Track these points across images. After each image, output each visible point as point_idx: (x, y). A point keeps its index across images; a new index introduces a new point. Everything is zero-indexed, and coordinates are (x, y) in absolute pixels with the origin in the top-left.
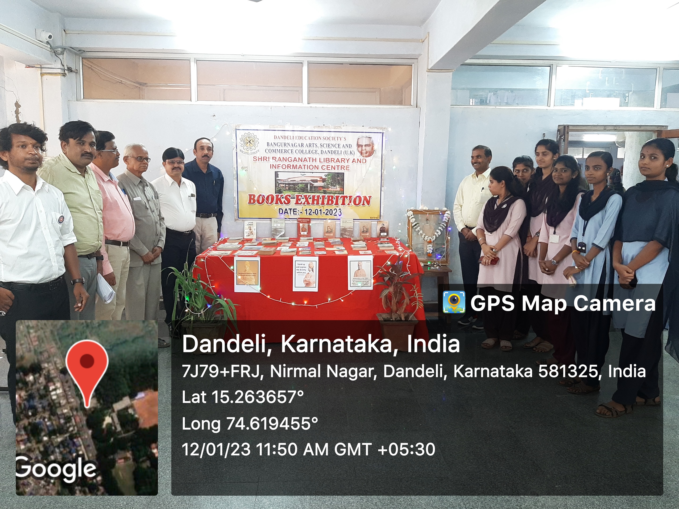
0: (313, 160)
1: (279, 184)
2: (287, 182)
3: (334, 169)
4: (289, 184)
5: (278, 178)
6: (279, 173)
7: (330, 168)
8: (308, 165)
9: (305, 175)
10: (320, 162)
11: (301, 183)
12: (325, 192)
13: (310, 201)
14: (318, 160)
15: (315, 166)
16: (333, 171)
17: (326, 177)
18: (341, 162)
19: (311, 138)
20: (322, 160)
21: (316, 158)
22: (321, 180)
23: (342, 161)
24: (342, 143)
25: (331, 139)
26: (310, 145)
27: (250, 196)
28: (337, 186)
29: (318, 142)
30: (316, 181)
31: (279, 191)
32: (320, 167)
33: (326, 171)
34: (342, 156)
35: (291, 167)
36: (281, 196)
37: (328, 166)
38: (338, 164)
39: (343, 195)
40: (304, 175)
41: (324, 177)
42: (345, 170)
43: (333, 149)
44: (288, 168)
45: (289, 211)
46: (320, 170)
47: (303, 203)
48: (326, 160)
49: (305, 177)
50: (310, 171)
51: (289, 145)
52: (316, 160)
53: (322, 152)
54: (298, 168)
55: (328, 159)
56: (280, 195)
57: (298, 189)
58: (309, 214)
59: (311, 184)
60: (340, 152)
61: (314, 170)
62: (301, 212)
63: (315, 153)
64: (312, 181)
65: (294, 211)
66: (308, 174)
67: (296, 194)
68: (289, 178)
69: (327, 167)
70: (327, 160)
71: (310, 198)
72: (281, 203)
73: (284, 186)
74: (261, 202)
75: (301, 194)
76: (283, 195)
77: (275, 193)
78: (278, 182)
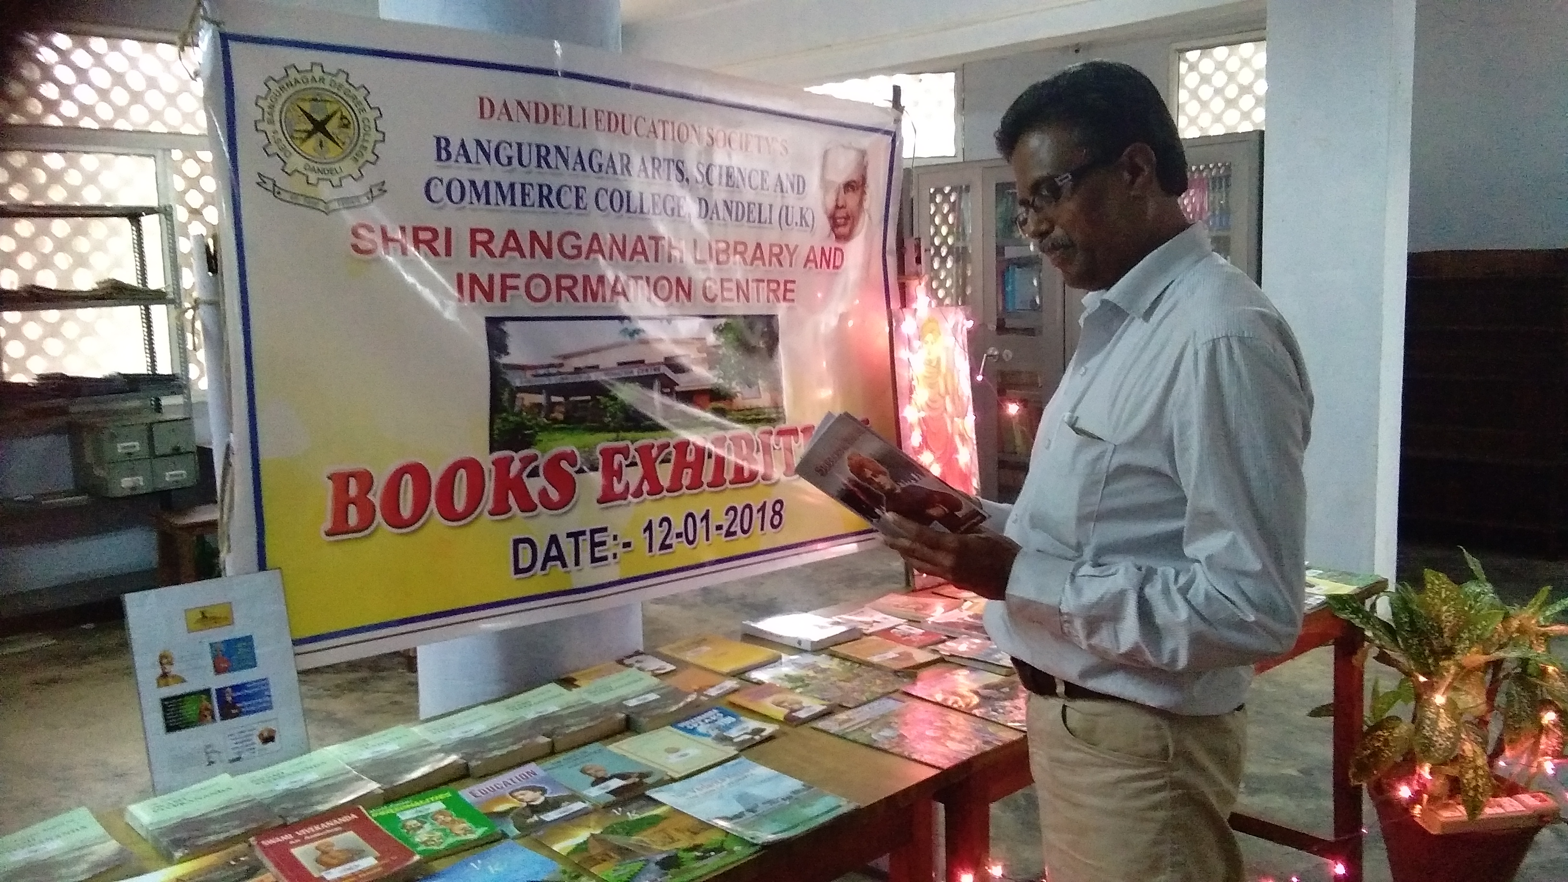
1: (512, 393)
2: (554, 380)
3: (746, 297)
4: (566, 390)
5: (504, 360)
6: (509, 327)
7: (733, 295)
8: (649, 278)
9: (642, 336)
10: (697, 261)
11: (624, 381)
13: (664, 474)
14: (688, 250)
15: (679, 282)
16: (743, 307)
17: (719, 338)
18: (770, 263)
19: (659, 128)
20: (704, 253)
21: (681, 241)
22: (706, 356)
23: (771, 255)
24: (776, 166)
25: (735, 141)
26: (656, 170)
27: (341, 480)
28: (760, 382)
29: (691, 156)
30: (684, 364)
31: (511, 436)
32: (697, 291)
33: (721, 308)
34: (774, 234)
36: (526, 462)
37: (726, 285)
38: (760, 271)
41: (712, 341)
42: (779, 302)
43: (746, 195)
44: (559, 299)
45: (568, 546)
47: (632, 489)
48: (718, 251)
49: (640, 342)
51: (566, 162)
53: (703, 209)
55: (725, 248)
56: (519, 456)
57: (613, 416)
58: (664, 546)
59: (665, 382)
60: (766, 214)
62: (627, 545)
63: (676, 212)
64: (670, 362)
65: (594, 545)
67: (603, 441)
68: (566, 357)
69: (722, 289)
71: (666, 461)
72: (527, 506)
73: (539, 405)
74: (406, 511)
75: (621, 444)
76: (535, 458)
77: (492, 450)
78: (507, 383)
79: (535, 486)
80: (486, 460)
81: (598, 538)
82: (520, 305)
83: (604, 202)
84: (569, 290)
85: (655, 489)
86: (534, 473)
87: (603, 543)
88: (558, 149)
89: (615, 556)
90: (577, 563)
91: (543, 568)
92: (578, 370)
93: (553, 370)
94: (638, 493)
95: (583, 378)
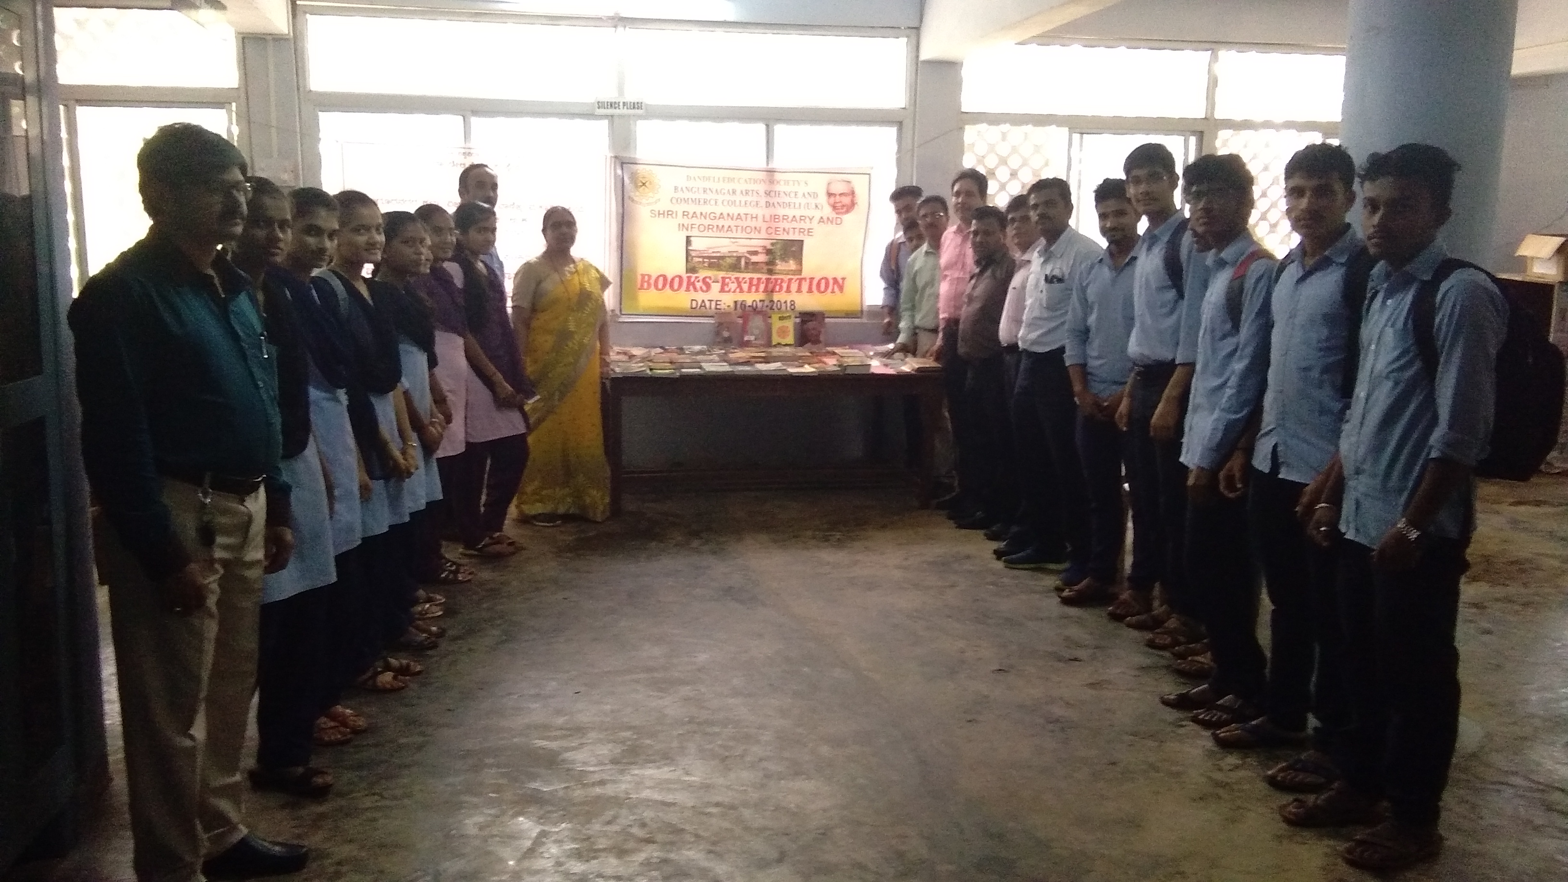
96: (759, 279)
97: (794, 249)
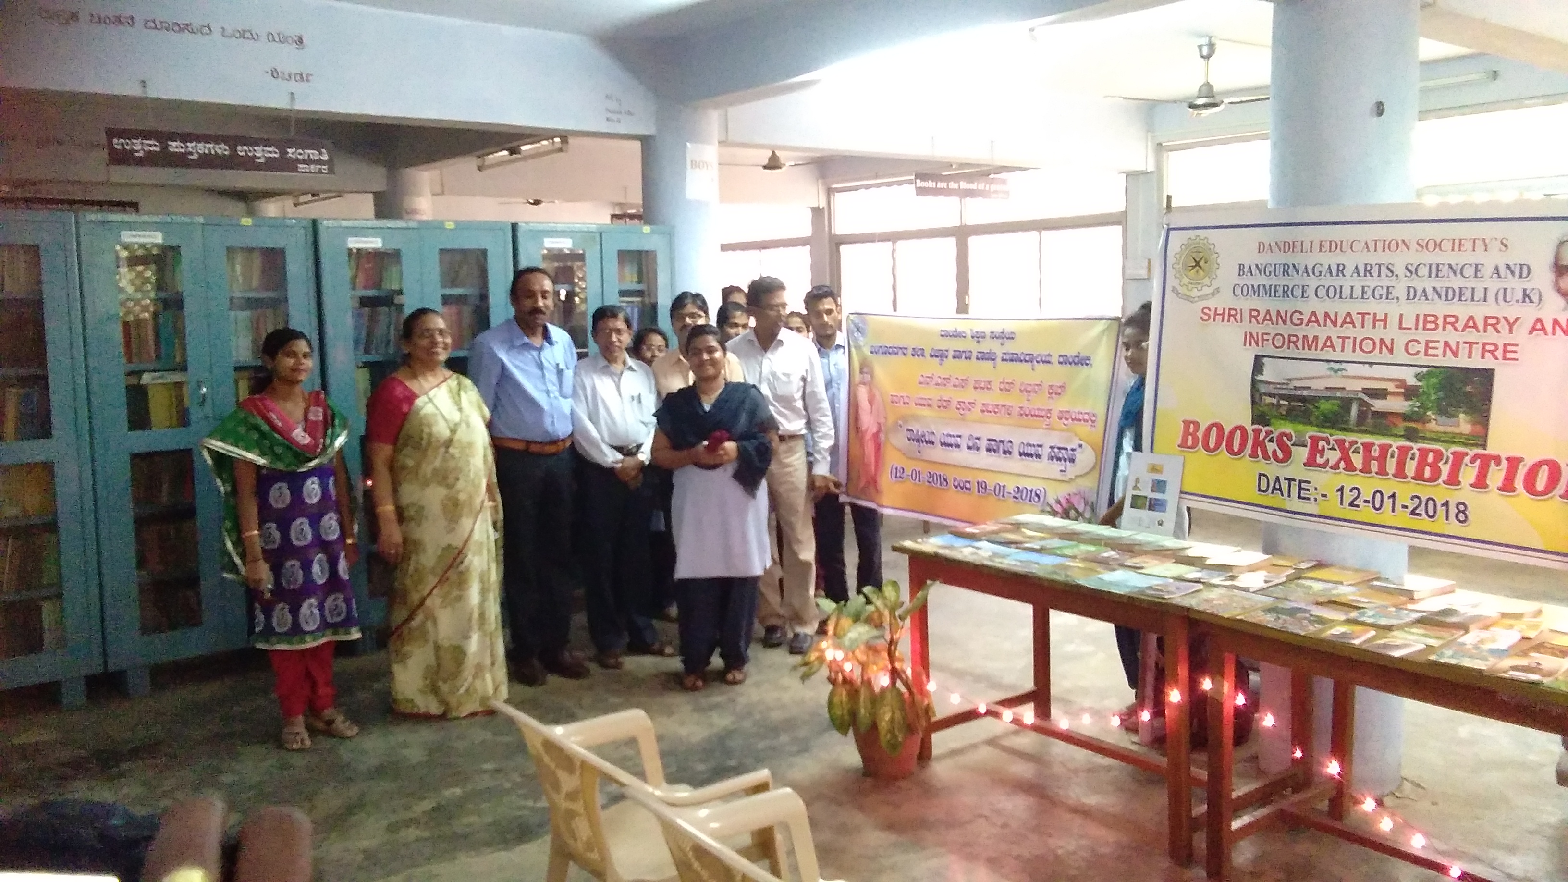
0: (1375, 320)
1: (1261, 394)
2: (1284, 392)
3: (1455, 354)
4: (1289, 398)
5: (1259, 377)
6: (1265, 360)
7: (1440, 352)
8: (1355, 338)
9: (1344, 373)
10: (1401, 328)
11: (1327, 398)
12: (1411, 435)
13: (1357, 460)
14: (1393, 321)
15: (1382, 341)
16: (1450, 361)
17: (1419, 380)
18: (1485, 331)
19: (1371, 246)
20: (1409, 322)
21: (1386, 315)
22: (1402, 390)
23: (1486, 324)
24: (1491, 259)
25: (1447, 245)
26: (1368, 271)
27: (1187, 423)
28: (1462, 416)
29: (1400, 260)
30: (1381, 394)
31: (1260, 418)
32: (1399, 347)
33: (1422, 360)
34: (1491, 309)
35: (1300, 344)
36: (1268, 433)
37: (1431, 345)
38: (1471, 336)
39: (1480, 451)
40: (1339, 370)
41: (1412, 381)
42: (1501, 360)
43: (1456, 283)
44: (1289, 348)
45: (1285, 485)
46: (1401, 356)
47: (1330, 464)
48: (1425, 322)
49: (1344, 377)
50: (1359, 356)
51: (1298, 273)
52: (1385, 321)
53: (1411, 294)
54: (1320, 346)
55: (1433, 319)
56: (1265, 429)
57: (1317, 418)
58: (1352, 504)
59: (1362, 403)
60: (1479, 295)
61: (1375, 357)
62: (1324, 496)
63: (1384, 296)
64: (1367, 391)
65: (1300, 489)
66: (1352, 369)
67: (1311, 431)
68: (1290, 380)
69: (1427, 347)
70: (1427, 322)
71: (1356, 452)
72: (1266, 457)
73: (1273, 404)
74: (1212, 445)
75: (1325, 435)
76: (1272, 432)
77: (1253, 423)
78: (1258, 390)
79: (1271, 447)
80: (1250, 428)
81: (1303, 485)
82: (1269, 350)
83: (1322, 292)
84: (1294, 343)
85: (1350, 467)
86: (1271, 440)
87: (1308, 490)
88: (1294, 266)
89: (1316, 500)
90: (1289, 496)
91: (1272, 493)
92: (1296, 388)
93: (1284, 387)
94: (1336, 467)
95: (1299, 393)
96: (1384, 449)
97: (1468, 388)
